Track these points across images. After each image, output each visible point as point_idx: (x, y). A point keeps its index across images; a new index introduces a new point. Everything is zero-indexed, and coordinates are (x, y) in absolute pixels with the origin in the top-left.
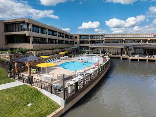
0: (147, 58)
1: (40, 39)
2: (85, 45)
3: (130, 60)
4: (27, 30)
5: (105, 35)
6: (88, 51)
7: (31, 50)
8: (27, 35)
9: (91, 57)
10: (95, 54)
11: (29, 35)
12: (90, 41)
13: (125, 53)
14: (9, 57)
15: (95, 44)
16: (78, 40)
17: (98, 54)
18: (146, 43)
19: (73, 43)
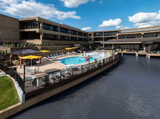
1: (51, 36)
3: (149, 57)
5: (120, 31)
8: (37, 32)
11: (40, 32)
12: (105, 37)
14: (10, 50)
16: (92, 37)
19: (88, 40)
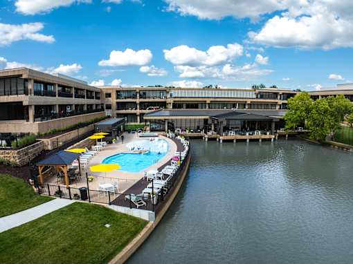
0: (247, 136)
2: (129, 111)
3: (221, 141)
4: (23, 92)
6: (136, 124)
7: (40, 136)
8: (25, 103)
9: (151, 140)
10: (156, 134)
12: (140, 102)
13: (211, 129)
14: (16, 155)
15: (150, 109)
16: (113, 100)
17: (162, 133)
18: (245, 108)
19: (102, 107)
